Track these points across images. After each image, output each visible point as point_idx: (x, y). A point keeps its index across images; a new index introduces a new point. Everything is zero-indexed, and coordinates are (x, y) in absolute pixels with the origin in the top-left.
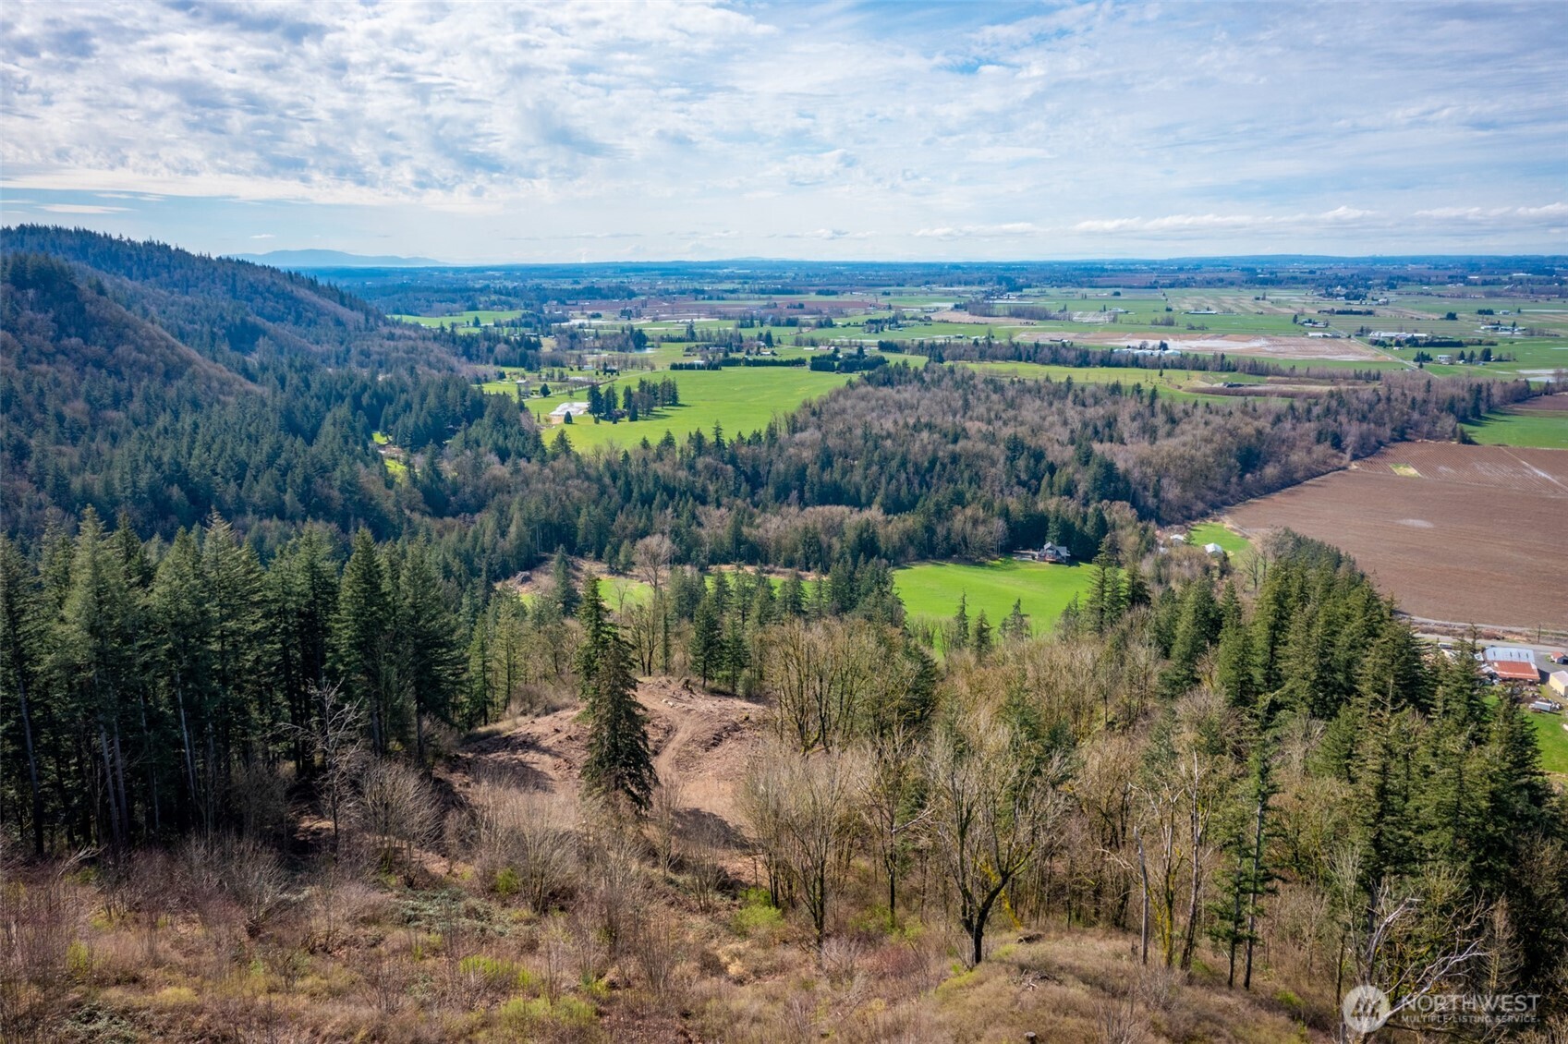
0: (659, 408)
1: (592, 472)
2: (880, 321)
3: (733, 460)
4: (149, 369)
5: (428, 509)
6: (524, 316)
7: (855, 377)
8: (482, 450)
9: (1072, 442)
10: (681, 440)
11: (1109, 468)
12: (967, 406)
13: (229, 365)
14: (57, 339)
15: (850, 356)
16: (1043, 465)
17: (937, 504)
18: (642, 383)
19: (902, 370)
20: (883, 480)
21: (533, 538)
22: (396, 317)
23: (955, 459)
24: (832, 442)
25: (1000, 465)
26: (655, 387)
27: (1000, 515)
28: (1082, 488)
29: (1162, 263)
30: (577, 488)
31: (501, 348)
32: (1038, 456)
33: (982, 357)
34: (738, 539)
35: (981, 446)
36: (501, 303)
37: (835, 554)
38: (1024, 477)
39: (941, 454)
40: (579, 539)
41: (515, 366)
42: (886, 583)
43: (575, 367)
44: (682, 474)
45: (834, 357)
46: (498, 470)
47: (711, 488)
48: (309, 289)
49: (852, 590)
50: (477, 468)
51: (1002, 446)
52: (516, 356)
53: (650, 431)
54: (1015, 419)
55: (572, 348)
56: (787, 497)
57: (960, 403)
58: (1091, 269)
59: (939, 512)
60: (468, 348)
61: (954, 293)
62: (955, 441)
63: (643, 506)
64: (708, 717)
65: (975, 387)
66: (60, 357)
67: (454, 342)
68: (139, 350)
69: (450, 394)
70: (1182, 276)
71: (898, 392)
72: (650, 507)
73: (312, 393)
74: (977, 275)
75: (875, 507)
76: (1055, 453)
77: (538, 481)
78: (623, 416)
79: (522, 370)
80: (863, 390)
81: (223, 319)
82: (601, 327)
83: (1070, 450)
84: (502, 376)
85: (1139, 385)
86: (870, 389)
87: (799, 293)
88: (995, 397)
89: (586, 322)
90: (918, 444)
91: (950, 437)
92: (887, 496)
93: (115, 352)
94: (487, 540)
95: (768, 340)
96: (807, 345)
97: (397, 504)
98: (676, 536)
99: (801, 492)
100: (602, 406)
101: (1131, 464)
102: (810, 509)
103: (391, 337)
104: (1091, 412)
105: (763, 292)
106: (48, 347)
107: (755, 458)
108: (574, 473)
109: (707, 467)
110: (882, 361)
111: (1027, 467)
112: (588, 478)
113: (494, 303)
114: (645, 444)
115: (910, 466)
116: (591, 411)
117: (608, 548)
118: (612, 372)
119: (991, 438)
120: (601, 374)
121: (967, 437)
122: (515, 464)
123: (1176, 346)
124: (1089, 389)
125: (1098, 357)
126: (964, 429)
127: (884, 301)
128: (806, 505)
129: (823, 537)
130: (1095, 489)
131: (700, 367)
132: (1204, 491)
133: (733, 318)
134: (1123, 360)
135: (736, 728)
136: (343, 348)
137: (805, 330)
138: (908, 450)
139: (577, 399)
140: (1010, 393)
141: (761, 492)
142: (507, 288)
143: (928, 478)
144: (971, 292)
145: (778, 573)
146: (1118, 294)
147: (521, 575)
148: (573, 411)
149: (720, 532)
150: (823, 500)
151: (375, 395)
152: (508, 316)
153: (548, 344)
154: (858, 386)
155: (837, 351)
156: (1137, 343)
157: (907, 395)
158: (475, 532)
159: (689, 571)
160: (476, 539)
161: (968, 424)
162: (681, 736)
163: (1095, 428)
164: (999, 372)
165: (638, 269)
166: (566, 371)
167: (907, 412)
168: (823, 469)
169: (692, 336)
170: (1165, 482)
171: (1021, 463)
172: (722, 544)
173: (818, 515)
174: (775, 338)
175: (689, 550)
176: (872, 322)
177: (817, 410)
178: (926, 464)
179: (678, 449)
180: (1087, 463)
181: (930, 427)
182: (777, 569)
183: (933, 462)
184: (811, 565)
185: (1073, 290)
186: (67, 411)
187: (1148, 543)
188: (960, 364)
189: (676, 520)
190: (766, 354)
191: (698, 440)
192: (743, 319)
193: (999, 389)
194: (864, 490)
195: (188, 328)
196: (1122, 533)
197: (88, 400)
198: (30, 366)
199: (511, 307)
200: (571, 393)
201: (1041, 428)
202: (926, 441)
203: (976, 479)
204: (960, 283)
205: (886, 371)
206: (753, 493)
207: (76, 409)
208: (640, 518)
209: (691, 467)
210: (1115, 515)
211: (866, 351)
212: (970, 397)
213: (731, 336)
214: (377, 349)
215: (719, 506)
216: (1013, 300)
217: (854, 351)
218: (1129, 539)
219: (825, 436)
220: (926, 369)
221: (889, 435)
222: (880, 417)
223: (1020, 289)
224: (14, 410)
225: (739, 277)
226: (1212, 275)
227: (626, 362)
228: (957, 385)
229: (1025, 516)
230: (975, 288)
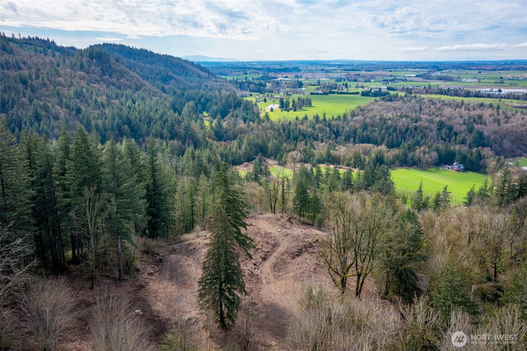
0: (304, 107)
1: (276, 128)
2: (388, 80)
3: (329, 126)
4: (130, 87)
5: (216, 138)
6: (262, 76)
7: (378, 98)
8: (238, 118)
9: (464, 124)
10: (310, 118)
11: (481, 135)
12: (421, 109)
13: (158, 87)
14: (101, 76)
15: (376, 91)
16: (453, 132)
17: (409, 145)
18: (299, 98)
19: (396, 96)
20: (387, 136)
21: (251, 150)
22: (220, 76)
23: (416, 128)
24: (367, 121)
25: (434, 132)
26: (304, 100)
27: (435, 150)
28: (468, 142)
29: (498, 62)
30: (270, 133)
31: (252, 86)
32: (451, 128)
33: (427, 93)
34: (329, 155)
35: (427, 124)
36: (255, 73)
37: (366, 163)
38: (444, 136)
39: (410, 126)
40: (269, 152)
41: (256, 92)
42: (388, 175)
43: (277, 93)
44: (309, 130)
45: (370, 92)
46: (242, 125)
47: (320, 135)
48: (191, 65)
49: (373, 177)
50: (235, 125)
51: (435, 124)
52: (257, 89)
53: (300, 114)
54: (441, 115)
55: (277, 87)
56: (349, 140)
57: (419, 108)
58: (470, 64)
59: (410, 149)
60: (241, 86)
61: (416, 71)
62: (416, 122)
63: (294, 140)
64: (296, 238)
65: (424, 103)
66: (102, 82)
67: (236, 83)
68: (128, 81)
69: (230, 99)
70: (506, 67)
71: (394, 103)
72: (297, 141)
73: (184, 97)
74: (424, 65)
75: (383, 145)
76: (457, 128)
77: (256, 130)
78: (291, 109)
79: (258, 93)
80: (380, 103)
81: (161, 73)
82: (288, 81)
83: (464, 127)
84: (251, 95)
85: (491, 104)
86: (383, 102)
87: (358, 70)
88: (432, 106)
89: (283, 79)
90: (401, 122)
91: (414, 121)
92: (388, 142)
93: (120, 81)
94: (234, 150)
95: (346, 86)
96: (360, 88)
97: (204, 135)
98: (305, 152)
99: (355, 139)
100: (284, 106)
101: (490, 133)
102: (357, 145)
103: (216, 81)
104: (472, 113)
105: (345, 70)
106: (98, 78)
107: (338, 126)
108: (270, 127)
109: (319, 128)
110: (388, 93)
111: (446, 133)
112: (274, 130)
113: (253, 72)
114: (297, 119)
115: (397, 130)
116: (280, 107)
117: (278, 155)
118: (289, 95)
119: (431, 121)
120: (285, 95)
121: (421, 120)
122: (248, 123)
123: (504, 91)
124: (471, 105)
125: (474, 94)
126: (420, 118)
127: (389, 73)
128: (356, 143)
129: (362, 156)
130: (474, 142)
131: (321, 94)
132: (521, 146)
133: (334, 79)
134: (484, 96)
135: (311, 246)
136: (199, 84)
137: (360, 83)
138: (397, 125)
139: (276, 104)
140: (438, 105)
141: (339, 138)
142: (257, 68)
143: (404, 136)
144: (422, 71)
145: (343, 168)
146: (480, 72)
147: (245, 163)
148: (274, 108)
149: (322, 151)
150: (363, 141)
151: (206, 99)
152: (257, 76)
153: (269, 85)
154: (378, 101)
155: (371, 89)
156: (489, 90)
157: (398, 105)
158: (230, 147)
159: (308, 166)
160: (230, 149)
161: (422, 116)
162: (281, 249)
163: (474, 119)
164: (433, 98)
165: (303, 62)
166: (273, 94)
167: (397, 111)
168: (363, 130)
169: (319, 83)
170: (505, 141)
171: (443, 131)
172: (322, 156)
173: (360, 147)
174: (349, 86)
175: (309, 157)
176: (385, 80)
177: (363, 109)
178: (404, 130)
179: (309, 121)
180: (471, 132)
181: (406, 116)
182: (343, 167)
183: (407, 130)
184: (356, 166)
185: (462, 71)
186: (99, 99)
187: (501, 165)
188: (418, 95)
189: (305, 146)
190: (345, 90)
191: (317, 118)
192: (338, 79)
193: (434, 104)
194: (379, 139)
195: (149, 76)
196: (488, 160)
197: (107, 96)
198: (91, 85)
199: (258, 74)
200: (274, 101)
201: (451, 118)
202: (405, 121)
203: (424, 136)
204: (418, 68)
205: (390, 96)
206: (336, 138)
207: (103, 99)
208: (292, 145)
209: (314, 128)
210: (484, 153)
211: (382, 90)
212: (422, 106)
213: (333, 84)
214: (210, 85)
215: (322, 141)
216: (439, 73)
217: (378, 90)
218: (492, 163)
219: (365, 119)
220: (405, 96)
221: (390, 119)
222: (386, 113)
223: (441, 70)
224: (82, 98)
225: (338, 65)
226: (519, 66)
227: (294, 92)
228: (417, 102)
229: (446, 151)
230: (424, 70)
